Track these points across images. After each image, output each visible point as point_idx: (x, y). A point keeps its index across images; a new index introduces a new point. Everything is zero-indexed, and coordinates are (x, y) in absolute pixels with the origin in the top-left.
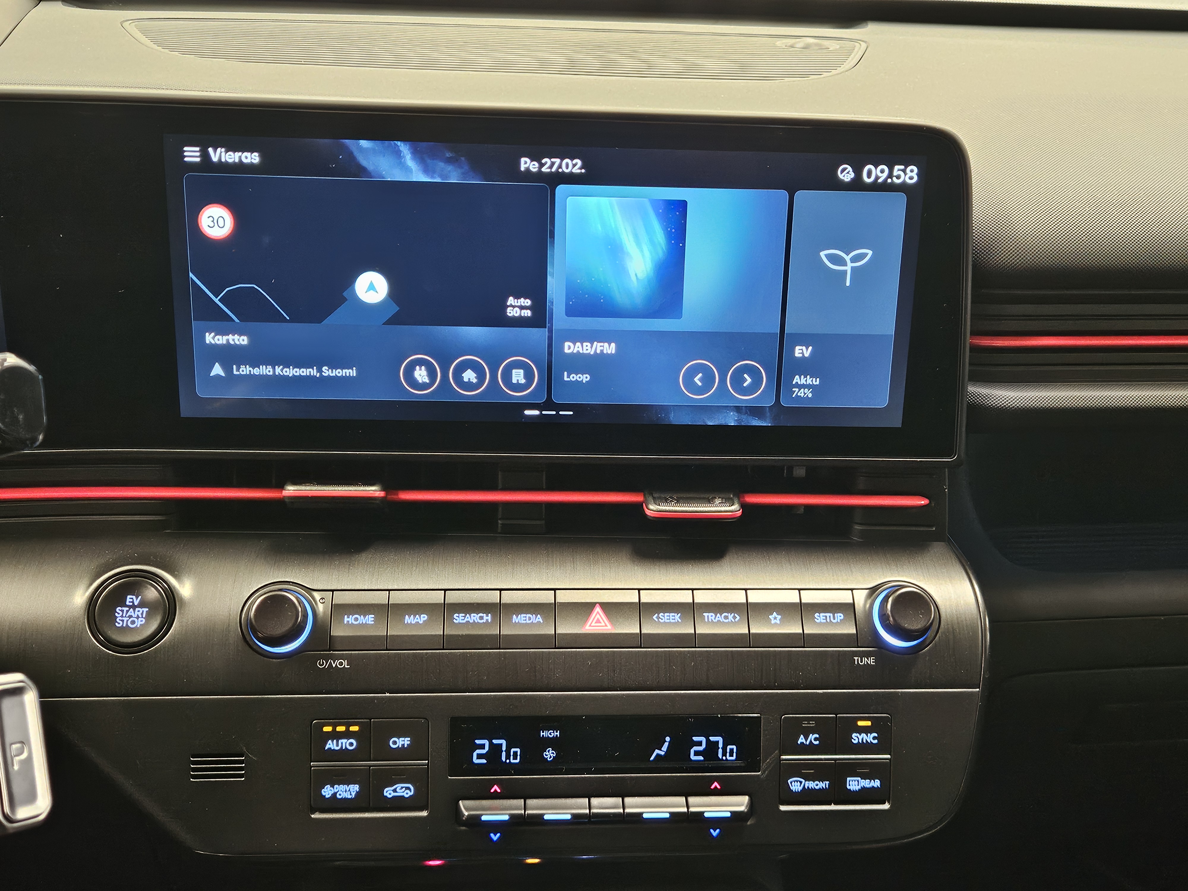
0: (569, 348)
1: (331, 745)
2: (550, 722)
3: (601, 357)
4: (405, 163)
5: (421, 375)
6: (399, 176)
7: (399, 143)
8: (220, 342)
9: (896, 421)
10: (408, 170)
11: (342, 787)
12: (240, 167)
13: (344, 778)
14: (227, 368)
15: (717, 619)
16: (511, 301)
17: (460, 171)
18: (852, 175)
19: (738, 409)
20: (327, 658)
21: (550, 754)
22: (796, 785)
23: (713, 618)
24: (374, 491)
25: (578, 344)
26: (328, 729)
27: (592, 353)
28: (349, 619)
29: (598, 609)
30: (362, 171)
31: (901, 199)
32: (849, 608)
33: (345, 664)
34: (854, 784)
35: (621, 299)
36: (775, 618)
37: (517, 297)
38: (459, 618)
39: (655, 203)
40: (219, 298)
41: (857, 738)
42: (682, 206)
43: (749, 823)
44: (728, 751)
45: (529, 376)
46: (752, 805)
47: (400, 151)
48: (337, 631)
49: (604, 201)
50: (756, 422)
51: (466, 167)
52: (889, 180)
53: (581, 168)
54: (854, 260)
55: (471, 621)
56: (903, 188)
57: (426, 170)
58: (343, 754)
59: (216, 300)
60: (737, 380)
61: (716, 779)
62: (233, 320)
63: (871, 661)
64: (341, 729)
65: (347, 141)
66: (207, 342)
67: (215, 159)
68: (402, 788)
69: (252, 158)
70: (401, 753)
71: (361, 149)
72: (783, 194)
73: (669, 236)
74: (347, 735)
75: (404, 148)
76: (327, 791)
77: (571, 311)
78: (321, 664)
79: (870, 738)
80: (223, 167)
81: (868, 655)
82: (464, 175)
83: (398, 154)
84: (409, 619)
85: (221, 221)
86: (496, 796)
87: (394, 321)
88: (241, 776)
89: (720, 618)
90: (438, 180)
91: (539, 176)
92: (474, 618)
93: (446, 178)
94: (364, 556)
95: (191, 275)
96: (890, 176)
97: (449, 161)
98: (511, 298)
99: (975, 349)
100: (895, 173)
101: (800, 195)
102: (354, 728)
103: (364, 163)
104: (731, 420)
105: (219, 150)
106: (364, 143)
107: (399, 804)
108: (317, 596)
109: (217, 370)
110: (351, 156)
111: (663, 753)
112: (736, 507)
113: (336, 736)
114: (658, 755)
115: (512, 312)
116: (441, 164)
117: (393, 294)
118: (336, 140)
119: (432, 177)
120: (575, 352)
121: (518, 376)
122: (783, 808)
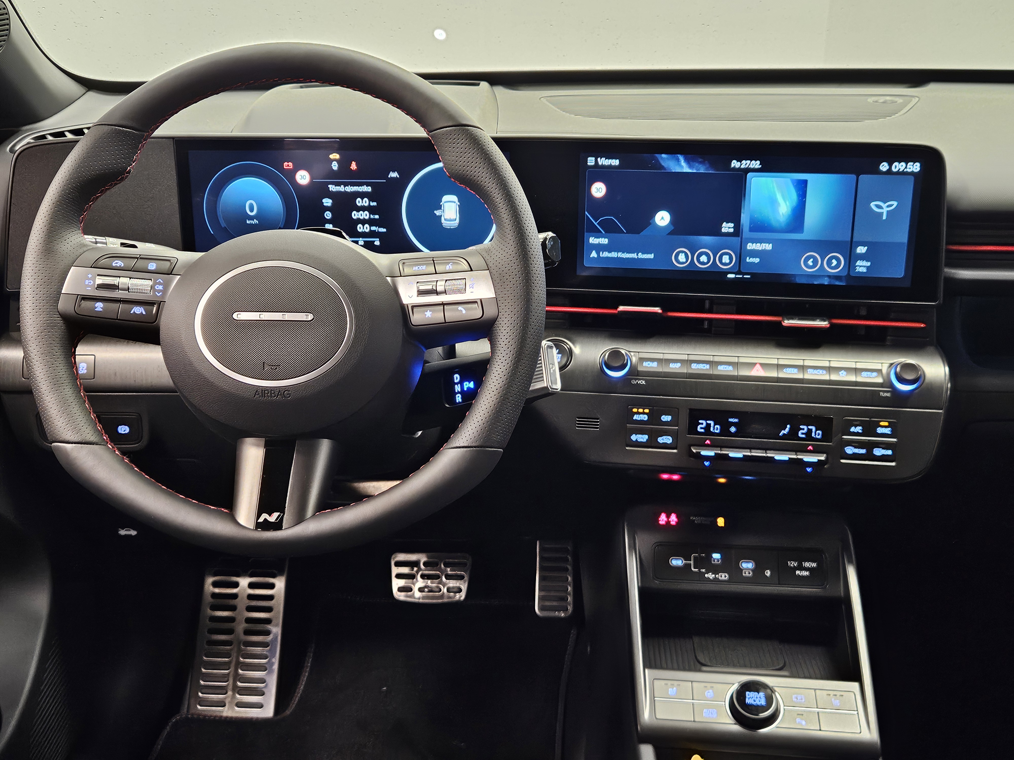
0: (750, 246)
1: (636, 417)
2: (734, 414)
3: (764, 252)
4: (681, 164)
5: (682, 258)
6: (678, 170)
7: (679, 155)
8: (595, 243)
9: (907, 284)
10: (682, 167)
11: (640, 436)
12: (610, 167)
13: (642, 432)
14: (598, 254)
15: (814, 372)
16: (724, 224)
17: (705, 167)
18: (888, 167)
19: (829, 277)
20: (636, 379)
21: (733, 429)
22: (850, 450)
23: (812, 372)
24: (658, 310)
25: (754, 244)
26: (635, 410)
27: (760, 249)
28: (645, 364)
29: (758, 366)
30: (662, 167)
31: (912, 178)
32: (879, 371)
33: (644, 382)
34: (878, 452)
35: (774, 224)
36: (842, 374)
37: (727, 222)
38: (694, 366)
39: (793, 181)
40: (597, 222)
41: (880, 430)
42: (805, 182)
43: (825, 466)
44: (817, 433)
45: (731, 259)
46: (827, 458)
47: (679, 159)
48: (640, 369)
49: (769, 179)
50: (837, 283)
51: (708, 166)
52: (905, 170)
53: (760, 165)
54: (888, 206)
55: (699, 368)
56: (912, 173)
57: (690, 167)
58: (641, 422)
59: (596, 224)
60: (829, 263)
61: (810, 445)
62: (602, 232)
63: (888, 395)
64: (641, 410)
65: (656, 155)
66: (590, 242)
67: (600, 163)
68: (666, 438)
69: (616, 162)
70: (666, 423)
71: (662, 158)
72: (854, 177)
73: (799, 196)
74: (644, 413)
75: (681, 158)
76: (634, 437)
77: (752, 230)
78: (634, 382)
79: (888, 431)
80: (603, 167)
81: (887, 392)
82: (707, 169)
83: (678, 160)
84: (672, 365)
85: (600, 190)
86: (708, 446)
87: (671, 233)
88: (597, 428)
89: (816, 372)
90: (695, 171)
91: (740, 169)
92: (701, 366)
93: (698, 170)
94: (651, 340)
95: (586, 213)
96: (906, 168)
97: (700, 163)
98: (725, 223)
99: (948, 251)
100: (908, 167)
101: (862, 177)
102: (647, 411)
103: (663, 164)
104: (826, 282)
105: (602, 159)
106: (663, 156)
107: (665, 446)
108: (632, 354)
109: (594, 254)
110: (657, 161)
111: (785, 433)
112: (826, 323)
113: (638, 413)
114: (784, 434)
115: (724, 230)
116: (697, 164)
117: (672, 222)
118: (652, 155)
119: (693, 170)
120: (752, 248)
121: (726, 259)
122: (843, 461)
